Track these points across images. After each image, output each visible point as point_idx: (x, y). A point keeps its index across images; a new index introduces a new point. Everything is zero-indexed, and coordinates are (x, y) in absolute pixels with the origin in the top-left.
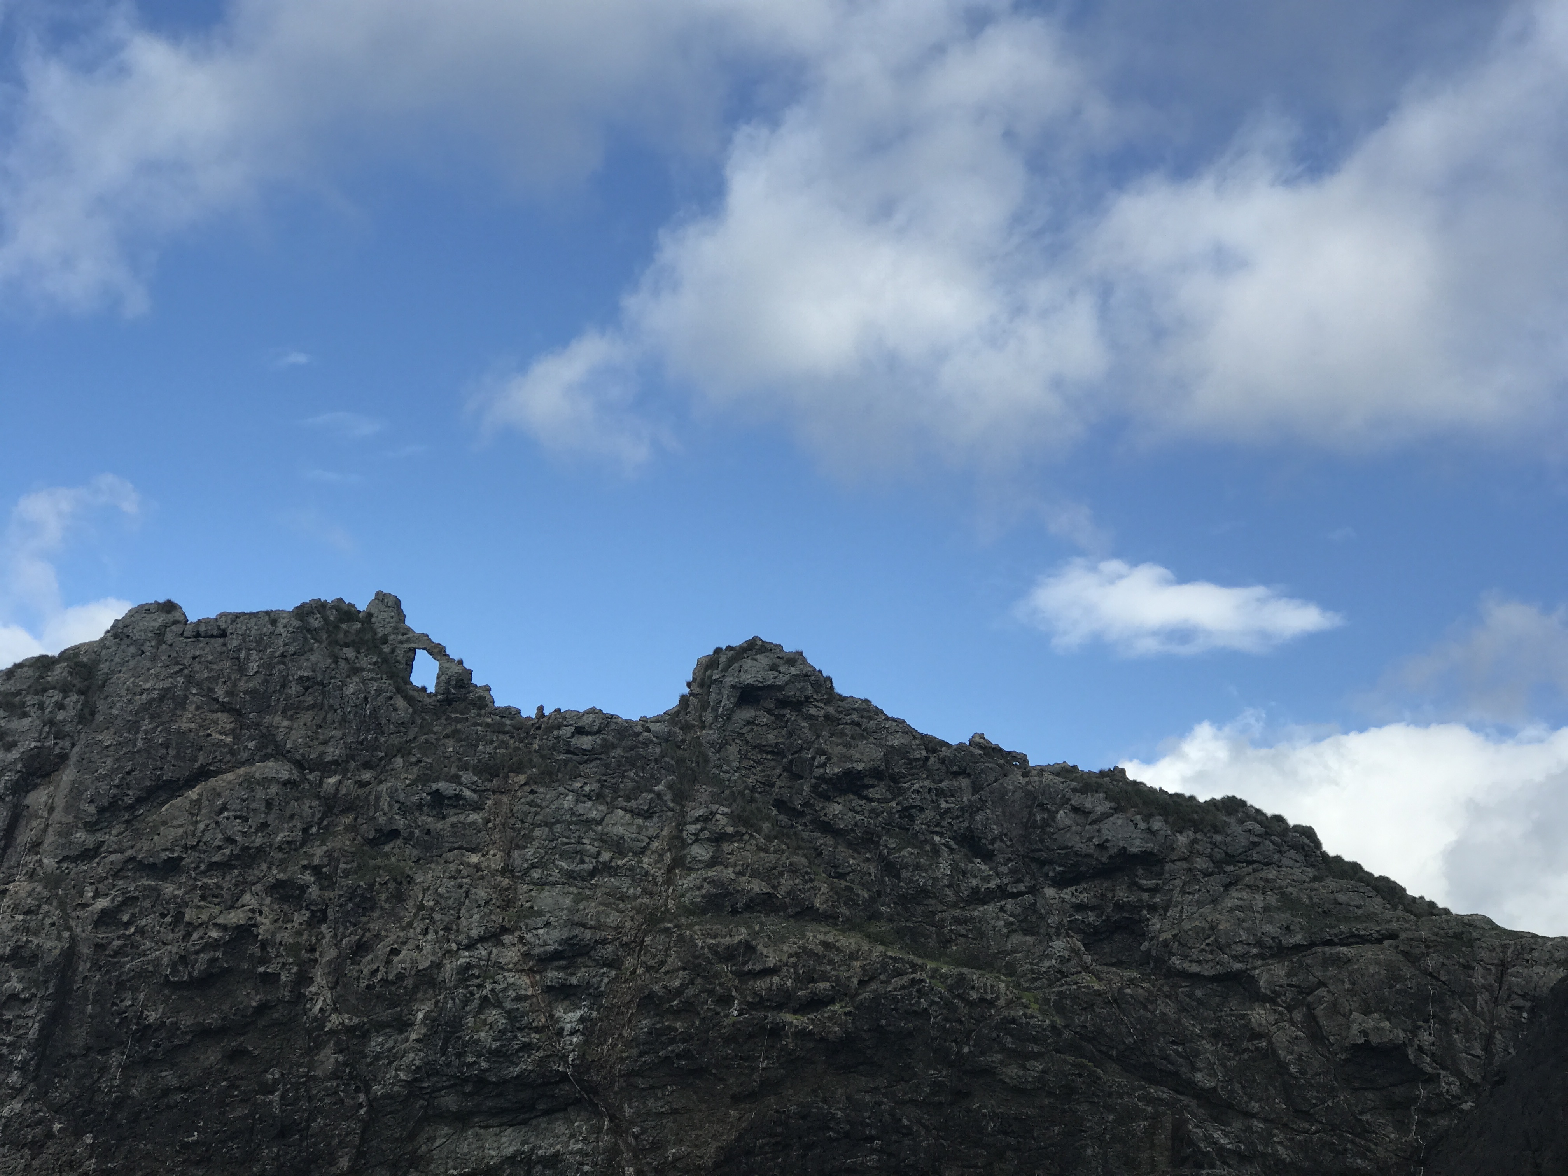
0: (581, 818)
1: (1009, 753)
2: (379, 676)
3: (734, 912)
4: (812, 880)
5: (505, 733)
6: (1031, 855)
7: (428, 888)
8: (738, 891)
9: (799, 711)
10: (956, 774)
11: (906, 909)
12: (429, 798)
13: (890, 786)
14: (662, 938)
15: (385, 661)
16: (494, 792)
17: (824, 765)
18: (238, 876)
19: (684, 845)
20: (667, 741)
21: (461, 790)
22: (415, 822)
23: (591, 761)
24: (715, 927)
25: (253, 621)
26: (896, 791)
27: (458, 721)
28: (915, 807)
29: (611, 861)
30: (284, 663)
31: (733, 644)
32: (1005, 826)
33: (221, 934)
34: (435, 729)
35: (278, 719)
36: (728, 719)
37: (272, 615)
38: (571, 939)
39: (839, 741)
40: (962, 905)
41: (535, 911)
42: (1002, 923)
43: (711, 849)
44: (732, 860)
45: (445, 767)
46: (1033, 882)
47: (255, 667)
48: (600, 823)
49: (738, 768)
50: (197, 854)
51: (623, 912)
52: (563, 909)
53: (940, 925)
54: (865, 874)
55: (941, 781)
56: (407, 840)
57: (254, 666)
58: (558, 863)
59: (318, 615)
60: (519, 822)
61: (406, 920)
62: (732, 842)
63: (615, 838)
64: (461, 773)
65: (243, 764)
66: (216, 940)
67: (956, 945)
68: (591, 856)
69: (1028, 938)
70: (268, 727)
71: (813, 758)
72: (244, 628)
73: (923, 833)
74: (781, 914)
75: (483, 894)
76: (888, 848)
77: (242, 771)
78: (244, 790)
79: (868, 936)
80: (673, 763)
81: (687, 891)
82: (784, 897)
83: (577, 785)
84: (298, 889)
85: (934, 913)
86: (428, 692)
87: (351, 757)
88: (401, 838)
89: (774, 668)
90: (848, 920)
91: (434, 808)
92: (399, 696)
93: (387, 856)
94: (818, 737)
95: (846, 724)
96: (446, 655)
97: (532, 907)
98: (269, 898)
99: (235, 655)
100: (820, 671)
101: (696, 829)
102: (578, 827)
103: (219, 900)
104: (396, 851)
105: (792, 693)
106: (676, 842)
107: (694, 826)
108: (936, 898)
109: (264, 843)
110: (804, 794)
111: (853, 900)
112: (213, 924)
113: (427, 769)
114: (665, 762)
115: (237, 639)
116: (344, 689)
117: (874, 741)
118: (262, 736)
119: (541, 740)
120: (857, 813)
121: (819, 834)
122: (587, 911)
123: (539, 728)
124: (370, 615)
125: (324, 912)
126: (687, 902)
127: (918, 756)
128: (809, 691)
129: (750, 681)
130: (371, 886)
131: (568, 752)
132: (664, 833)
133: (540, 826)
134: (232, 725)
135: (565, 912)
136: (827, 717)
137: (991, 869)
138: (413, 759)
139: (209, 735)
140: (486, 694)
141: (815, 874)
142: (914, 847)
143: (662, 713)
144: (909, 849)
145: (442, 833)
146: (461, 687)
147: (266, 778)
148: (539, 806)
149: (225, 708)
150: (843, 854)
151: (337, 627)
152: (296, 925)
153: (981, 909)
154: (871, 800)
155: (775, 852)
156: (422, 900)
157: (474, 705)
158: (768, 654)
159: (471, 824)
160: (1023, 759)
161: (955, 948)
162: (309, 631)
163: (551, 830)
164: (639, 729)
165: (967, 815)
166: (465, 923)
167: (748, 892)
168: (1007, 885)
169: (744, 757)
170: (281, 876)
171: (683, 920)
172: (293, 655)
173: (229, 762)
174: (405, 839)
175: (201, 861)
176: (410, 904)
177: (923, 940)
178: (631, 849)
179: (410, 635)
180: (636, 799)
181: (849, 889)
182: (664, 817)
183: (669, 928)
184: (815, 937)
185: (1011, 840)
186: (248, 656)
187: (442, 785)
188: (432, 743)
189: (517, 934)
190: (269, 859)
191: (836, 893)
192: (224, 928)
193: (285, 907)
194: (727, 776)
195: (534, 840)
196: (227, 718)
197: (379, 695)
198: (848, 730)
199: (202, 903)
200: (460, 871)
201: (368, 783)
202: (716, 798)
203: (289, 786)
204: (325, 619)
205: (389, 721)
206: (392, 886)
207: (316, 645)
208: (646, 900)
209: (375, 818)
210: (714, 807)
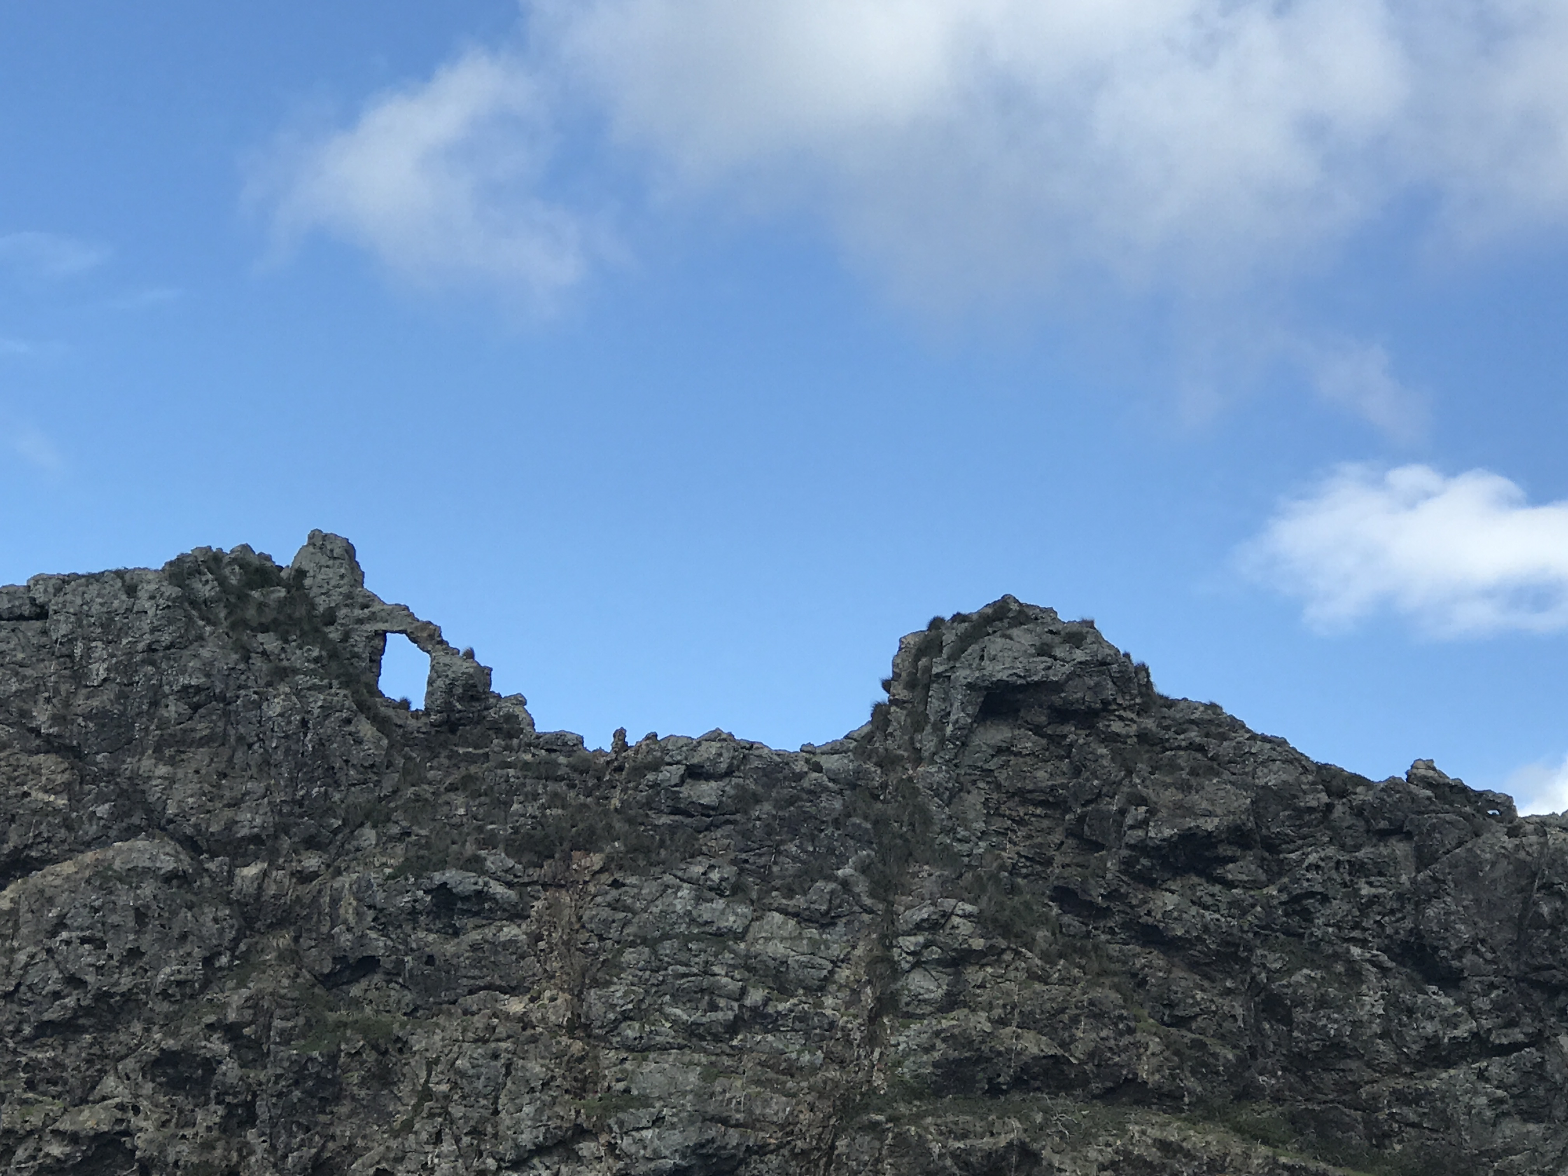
0: (707, 929)
1: (1480, 794)
2: (326, 682)
3: (994, 1091)
4: (1131, 1031)
5: (558, 779)
6: (1533, 976)
7: (437, 1061)
8: (1000, 1054)
9: (1092, 727)
10: (1383, 835)
11: (1305, 1079)
12: (428, 898)
13: (1263, 859)
14: (864, 1140)
15: (334, 655)
16: (545, 886)
17: (1143, 824)
18: (91, 1045)
19: (896, 972)
20: (853, 787)
21: (486, 884)
22: (406, 943)
23: (718, 827)
24: (962, 1118)
25: (94, 588)
26: (1275, 869)
27: (470, 759)
28: (1311, 895)
29: (766, 1003)
30: (153, 663)
31: (965, 611)
32: (1481, 924)
33: (68, 1150)
34: (431, 774)
35: (147, 763)
36: (963, 744)
37: (127, 577)
38: (702, 1146)
39: (1168, 780)
40: (1408, 1070)
41: (634, 1098)
42: (1484, 1100)
43: (945, 980)
44: (984, 996)
45: (454, 843)
46: (1538, 1025)
47: (101, 671)
48: (741, 936)
49: (983, 833)
50: (16, 1008)
51: (794, 1095)
52: (684, 1094)
53: (1370, 1107)
54: (1225, 1017)
55: (1357, 848)
56: (391, 976)
57: (99, 670)
58: (669, 1010)
59: (210, 576)
60: (595, 938)
61: (400, 1118)
62: (983, 966)
63: (772, 963)
64: (483, 853)
65: (88, 845)
66: (58, 1160)
67: (1400, 1142)
68: (729, 997)
69: (1531, 1127)
70: (129, 778)
71: (1122, 812)
72: (79, 601)
73: (1330, 942)
74: (1078, 1092)
75: (538, 1069)
76: (1269, 971)
77: (89, 857)
78: (95, 889)
79: (1238, 1129)
80: (869, 826)
81: (906, 1055)
82: (1082, 1063)
83: (697, 870)
84: (199, 1065)
85: (1356, 1086)
86: (413, 709)
87: (283, 829)
88: (381, 970)
89: (1044, 651)
90: (1200, 1101)
91: (437, 917)
92: (363, 718)
93: (356, 1003)
94: (1130, 773)
95: (1179, 748)
96: (442, 642)
97: (627, 1091)
98: (150, 1085)
99: (64, 650)
100: (1127, 655)
101: (916, 944)
102: (702, 946)
103: (59, 1088)
104: (373, 994)
105: (1079, 695)
106: (881, 968)
107: (912, 939)
108: (1361, 1057)
109: (135, 986)
110: (1109, 876)
111: (1206, 1065)
112: (52, 1131)
113: (421, 847)
114: (854, 825)
115: (66, 622)
116: (265, 706)
117: (1233, 778)
118: (122, 793)
119: (624, 790)
120: (1206, 908)
121: (1138, 949)
122: (728, 1095)
123: (620, 769)
124: (300, 573)
125: (250, 1106)
126: (908, 1077)
127: (1314, 804)
128: (1110, 690)
129: (1003, 676)
130: (332, 1059)
131: (675, 811)
132: (859, 952)
133: (632, 944)
134: (66, 776)
135: (690, 1097)
136: (1143, 737)
137: (1458, 1004)
138: (395, 830)
139: (26, 794)
140: (517, 710)
141: (1137, 1019)
142: (1315, 966)
143: (840, 737)
144: (1306, 971)
145: (455, 961)
146: (473, 698)
147: (134, 869)
148: (626, 909)
149: (51, 745)
150: (1183, 983)
151: (243, 598)
152: (202, 1131)
153: (1444, 1075)
154: (1230, 885)
155: (1061, 981)
156: (427, 1081)
157: (498, 730)
158: (1030, 626)
159: (505, 945)
160: (1505, 805)
161: (1398, 1147)
162: (193, 603)
163: (655, 952)
164: (800, 766)
165: (1409, 907)
166: (508, 1122)
167: (1019, 1054)
168: (1489, 1031)
169: (993, 812)
170: (170, 1044)
171: (903, 1108)
172: (168, 648)
173: (63, 841)
174: (388, 973)
175: (24, 1019)
176: (404, 1089)
177: (1339, 1134)
178: (800, 983)
179: (376, 608)
180: (805, 893)
181: (1200, 1045)
182: (856, 924)
183: (877, 1123)
184: (1143, 1133)
185: (1493, 950)
186: (88, 650)
187: (451, 876)
188: (426, 800)
189: (604, 1138)
190: (146, 1014)
191: (1177, 1053)
192: (74, 1138)
193: (179, 1099)
194: (965, 848)
195: (623, 970)
196: (57, 763)
197: (327, 717)
198: (1183, 758)
199: (30, 1095)
200: (494, 1028)
201: (315, 875)
202: (949, 888)
203: (175, 882)
204: (222, 581)
205: (347, 761)
206: (370, 1057)
207: (208, 629)
208: (833, 1073)
209: (333, 937)
210: (948, 904)
